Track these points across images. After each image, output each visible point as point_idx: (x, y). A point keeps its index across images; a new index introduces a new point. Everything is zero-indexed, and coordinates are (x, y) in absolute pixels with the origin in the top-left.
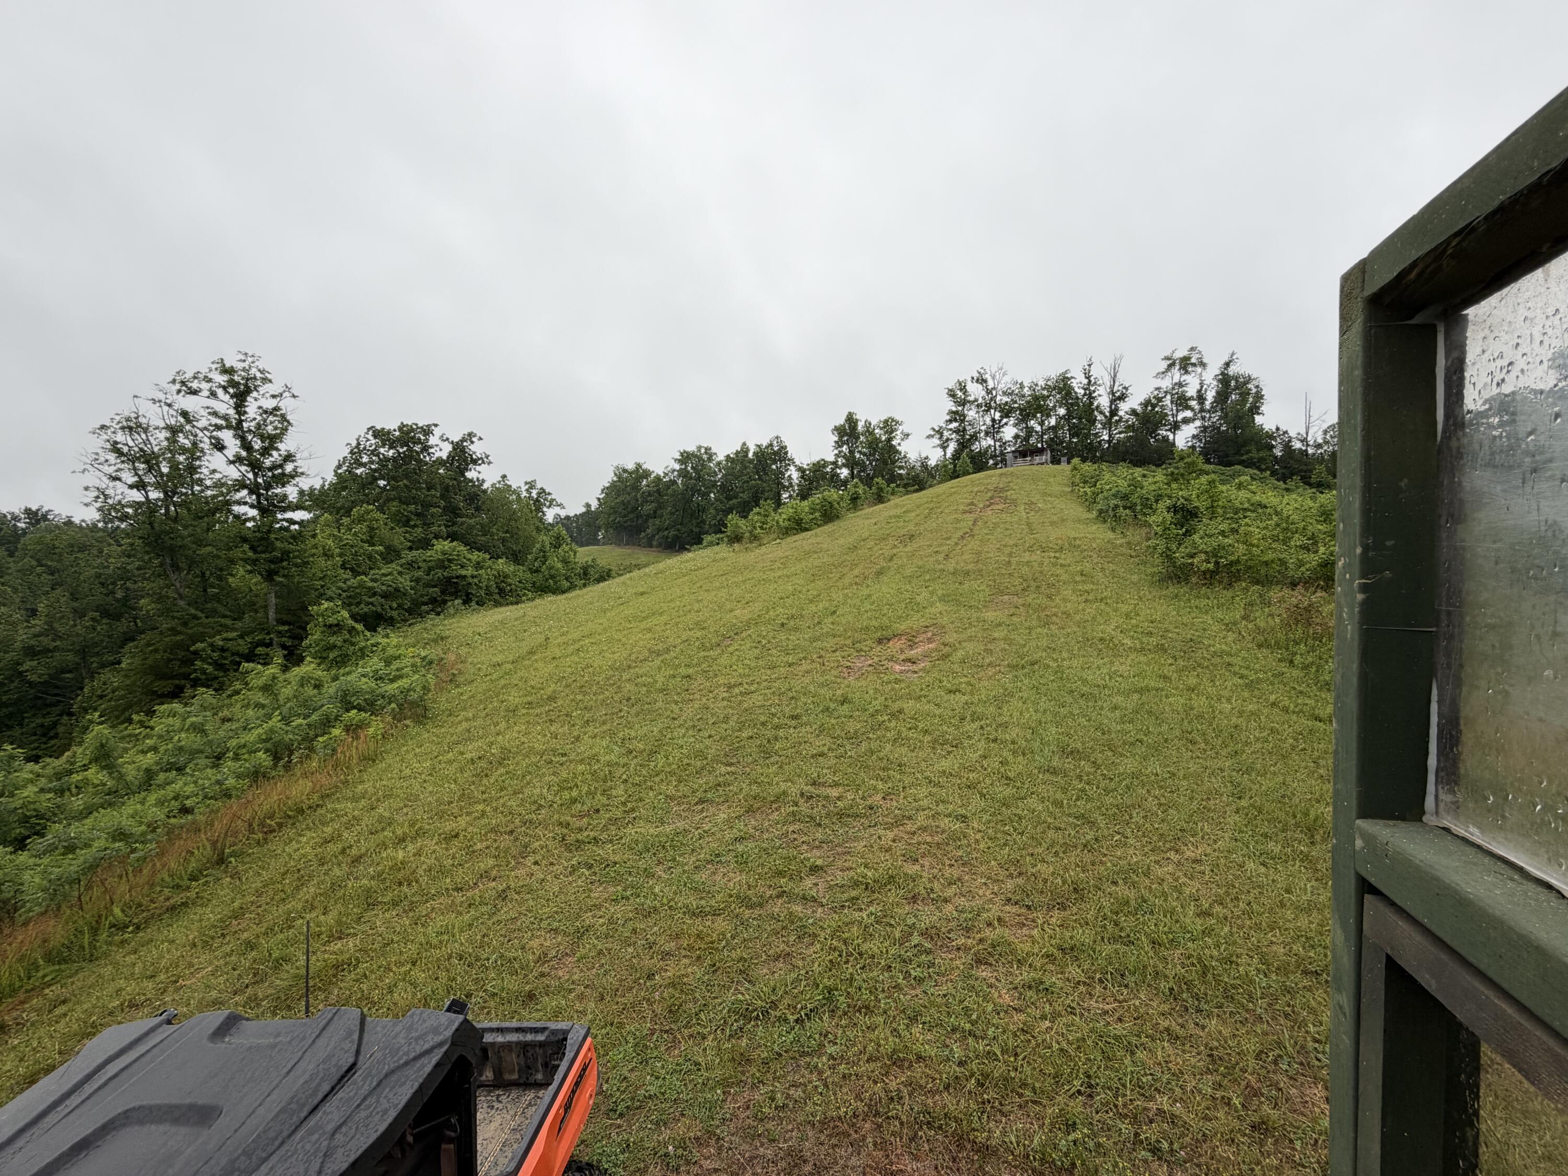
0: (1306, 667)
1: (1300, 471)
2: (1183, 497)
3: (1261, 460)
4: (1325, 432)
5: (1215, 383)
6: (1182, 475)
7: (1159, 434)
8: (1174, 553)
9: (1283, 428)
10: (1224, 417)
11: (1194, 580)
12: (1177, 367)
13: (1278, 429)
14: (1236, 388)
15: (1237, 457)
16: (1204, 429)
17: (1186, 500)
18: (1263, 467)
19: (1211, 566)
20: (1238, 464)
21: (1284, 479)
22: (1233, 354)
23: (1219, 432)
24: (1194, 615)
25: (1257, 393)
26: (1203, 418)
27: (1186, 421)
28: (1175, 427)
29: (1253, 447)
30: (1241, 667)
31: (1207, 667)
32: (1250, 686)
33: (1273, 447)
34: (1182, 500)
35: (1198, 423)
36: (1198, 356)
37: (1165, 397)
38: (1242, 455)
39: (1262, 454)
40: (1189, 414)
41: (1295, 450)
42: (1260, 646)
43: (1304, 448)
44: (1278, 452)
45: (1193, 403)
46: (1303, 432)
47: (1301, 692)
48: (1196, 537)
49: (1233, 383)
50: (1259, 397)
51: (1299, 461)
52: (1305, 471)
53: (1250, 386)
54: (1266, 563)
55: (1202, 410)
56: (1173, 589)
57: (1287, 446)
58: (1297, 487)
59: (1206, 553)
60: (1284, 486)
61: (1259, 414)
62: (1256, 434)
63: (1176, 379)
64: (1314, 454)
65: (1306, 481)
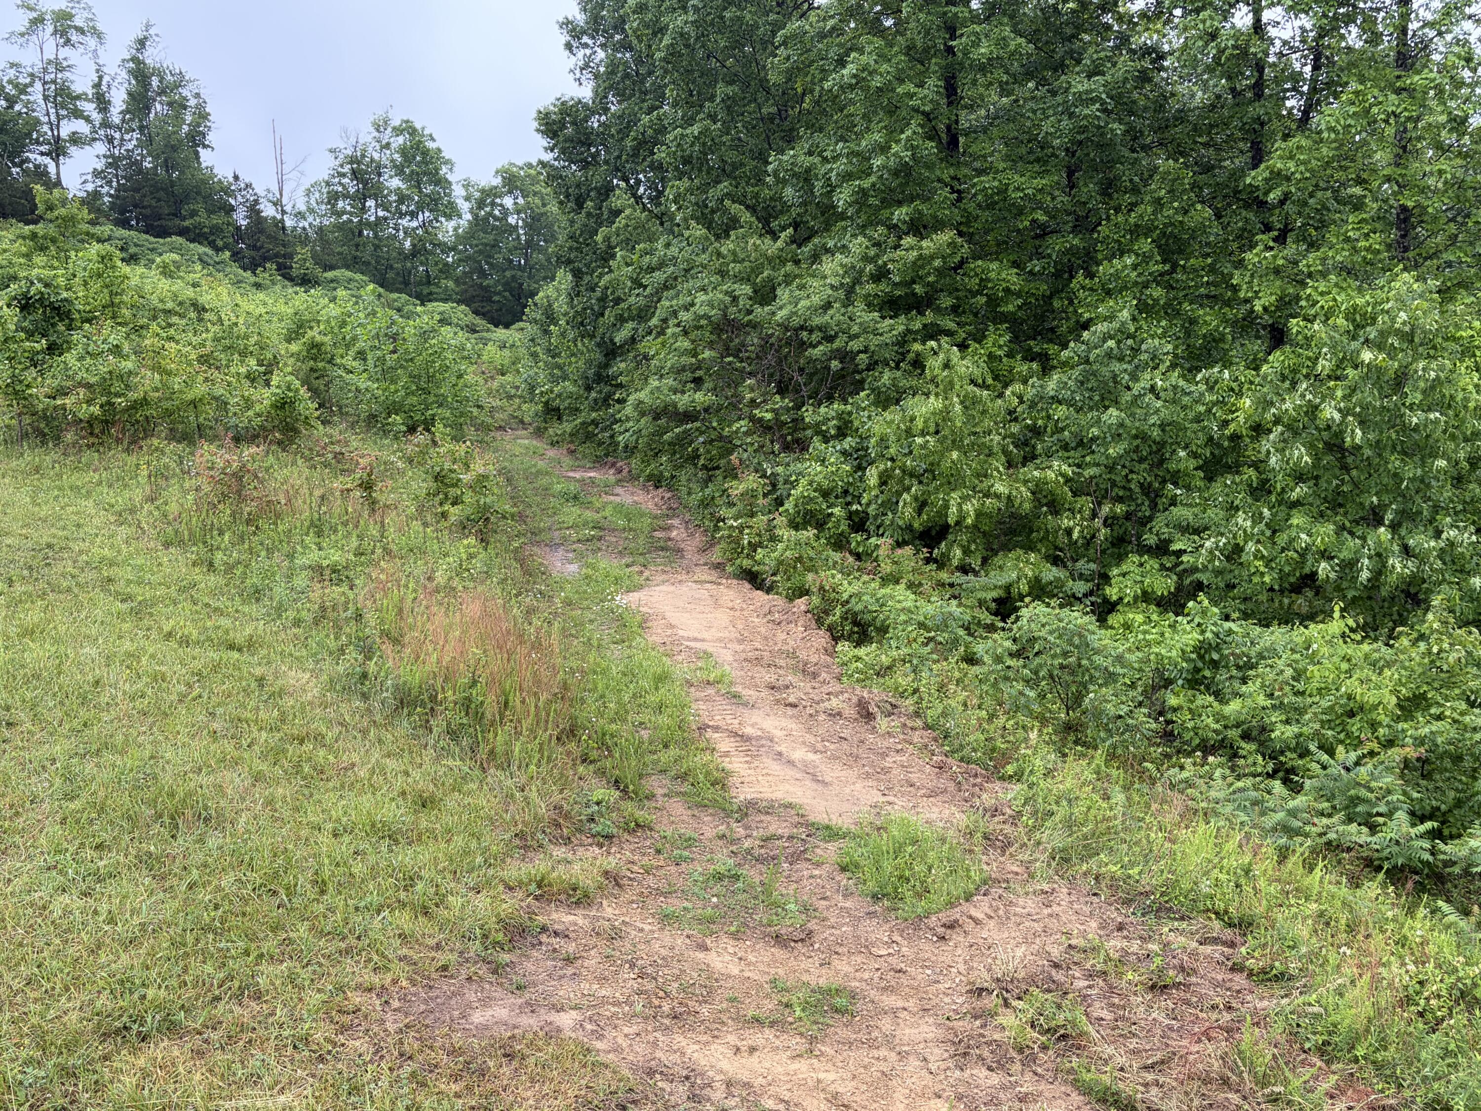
0: (230, 568)
1: (277, 255)
2: (40, 280)
3: (216, 230)
4: (308, 193)
5: (124, 74)
6: (54, 241)
7: (28, 160)
8: (28, 386)
9: (245, 177)
10: (148, 141)
11: (69, 437)
12: (50, 29)
13: (236, 178)
14: (162, 92)
15: (177, 222)
16: (114, 162)
17: (47, 285)
18: (220, 243)
19: (96, 410)
20: (180, 234)
21: (252, 266)
22: (148, 27)
23: (140, 171)
24: (63, 501)
25: (199, 106)
26: (110, 140)
27: (76, 139)
28: (57, 150)
29: (199, 206)
30: (129, 582)
31: (69, 590)
32: (137, 613)
33: (232, 209)
34: (39, 286)
35: (101, 148)
36: (86, 14)
37: (31, 84)
38: (184, 219)
39: (217, 219)
40: (81, 127)
41: (266, 218)
42: (167, 545)
43: (279, 217)
44: (241, 219)
45: (89, 108)
46: (275, 189)
47: (216, 609)
48: (70, 358)
49: (155, 82)
50: (202, 116)
51: (273, 238)
52: (284, 256)
53: (185, 92)
54: (194, 403)
55: (106, 124)
56: (30, 456)
57: (253, 210)
58: (273, 283)
59: (89, 386)
60: (253, 279)
61: (205, 146)
62: (202, 181)
63: (49, 54)
64: (295, 228)
65: (285, 271)
